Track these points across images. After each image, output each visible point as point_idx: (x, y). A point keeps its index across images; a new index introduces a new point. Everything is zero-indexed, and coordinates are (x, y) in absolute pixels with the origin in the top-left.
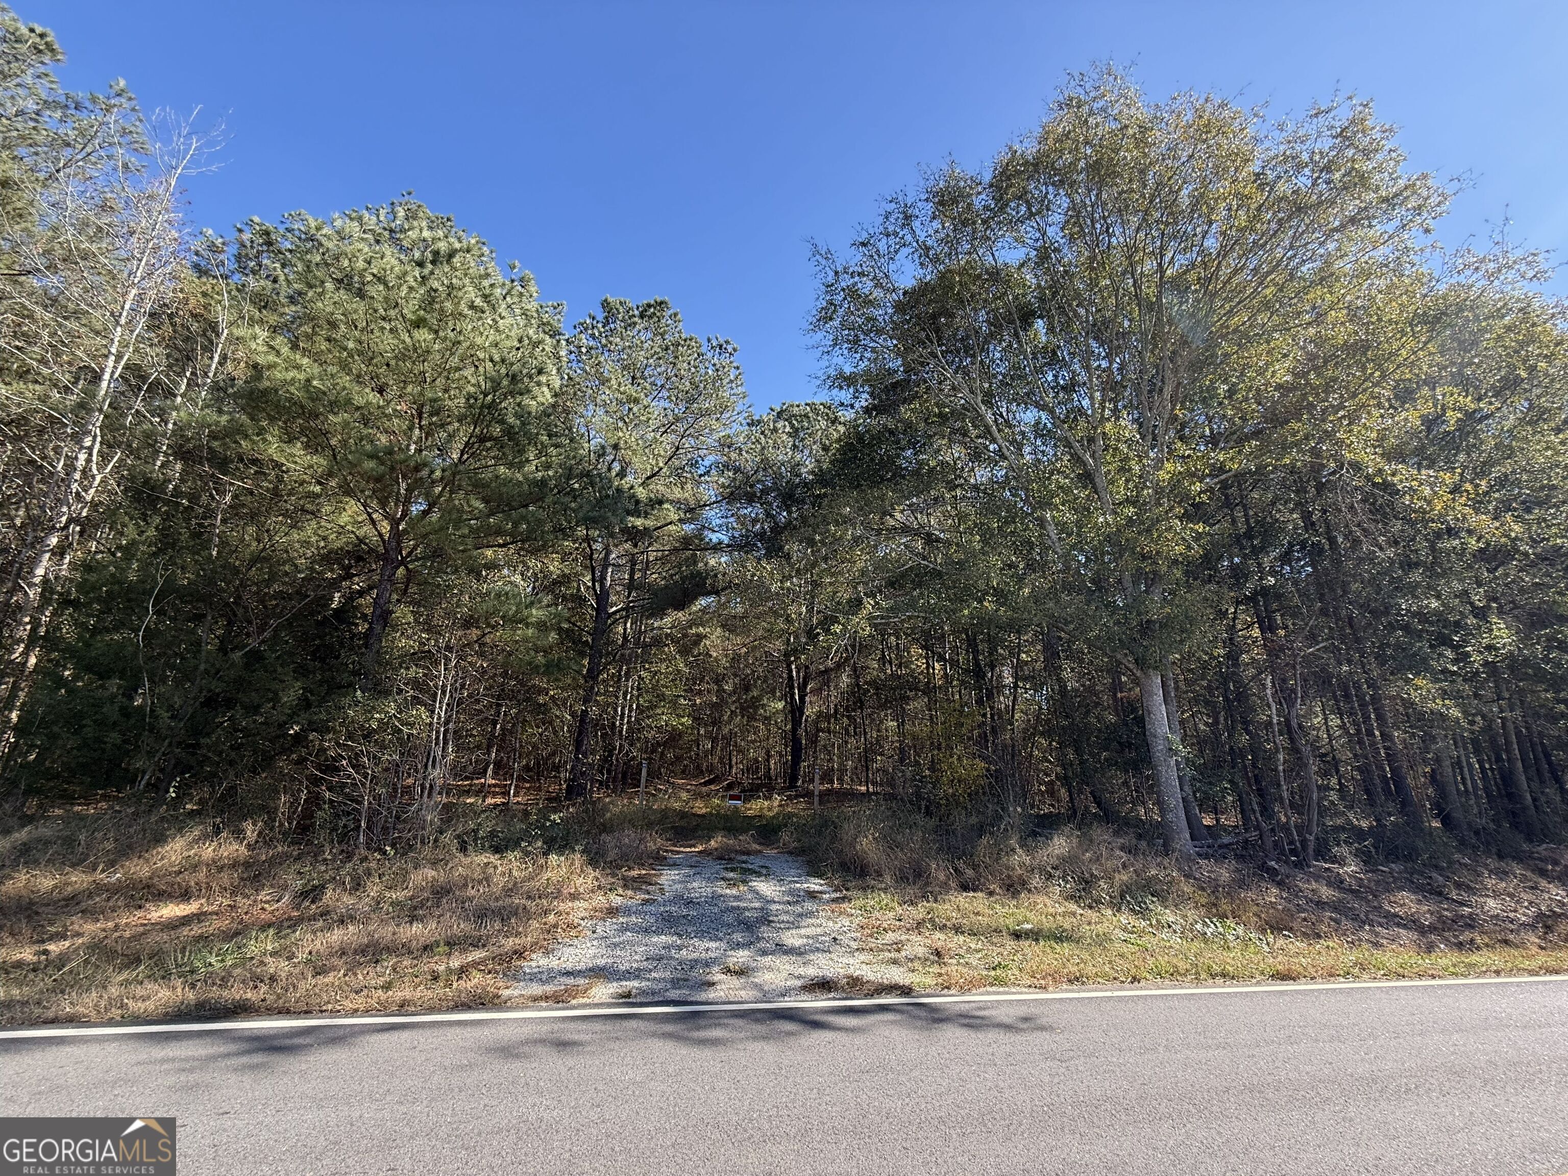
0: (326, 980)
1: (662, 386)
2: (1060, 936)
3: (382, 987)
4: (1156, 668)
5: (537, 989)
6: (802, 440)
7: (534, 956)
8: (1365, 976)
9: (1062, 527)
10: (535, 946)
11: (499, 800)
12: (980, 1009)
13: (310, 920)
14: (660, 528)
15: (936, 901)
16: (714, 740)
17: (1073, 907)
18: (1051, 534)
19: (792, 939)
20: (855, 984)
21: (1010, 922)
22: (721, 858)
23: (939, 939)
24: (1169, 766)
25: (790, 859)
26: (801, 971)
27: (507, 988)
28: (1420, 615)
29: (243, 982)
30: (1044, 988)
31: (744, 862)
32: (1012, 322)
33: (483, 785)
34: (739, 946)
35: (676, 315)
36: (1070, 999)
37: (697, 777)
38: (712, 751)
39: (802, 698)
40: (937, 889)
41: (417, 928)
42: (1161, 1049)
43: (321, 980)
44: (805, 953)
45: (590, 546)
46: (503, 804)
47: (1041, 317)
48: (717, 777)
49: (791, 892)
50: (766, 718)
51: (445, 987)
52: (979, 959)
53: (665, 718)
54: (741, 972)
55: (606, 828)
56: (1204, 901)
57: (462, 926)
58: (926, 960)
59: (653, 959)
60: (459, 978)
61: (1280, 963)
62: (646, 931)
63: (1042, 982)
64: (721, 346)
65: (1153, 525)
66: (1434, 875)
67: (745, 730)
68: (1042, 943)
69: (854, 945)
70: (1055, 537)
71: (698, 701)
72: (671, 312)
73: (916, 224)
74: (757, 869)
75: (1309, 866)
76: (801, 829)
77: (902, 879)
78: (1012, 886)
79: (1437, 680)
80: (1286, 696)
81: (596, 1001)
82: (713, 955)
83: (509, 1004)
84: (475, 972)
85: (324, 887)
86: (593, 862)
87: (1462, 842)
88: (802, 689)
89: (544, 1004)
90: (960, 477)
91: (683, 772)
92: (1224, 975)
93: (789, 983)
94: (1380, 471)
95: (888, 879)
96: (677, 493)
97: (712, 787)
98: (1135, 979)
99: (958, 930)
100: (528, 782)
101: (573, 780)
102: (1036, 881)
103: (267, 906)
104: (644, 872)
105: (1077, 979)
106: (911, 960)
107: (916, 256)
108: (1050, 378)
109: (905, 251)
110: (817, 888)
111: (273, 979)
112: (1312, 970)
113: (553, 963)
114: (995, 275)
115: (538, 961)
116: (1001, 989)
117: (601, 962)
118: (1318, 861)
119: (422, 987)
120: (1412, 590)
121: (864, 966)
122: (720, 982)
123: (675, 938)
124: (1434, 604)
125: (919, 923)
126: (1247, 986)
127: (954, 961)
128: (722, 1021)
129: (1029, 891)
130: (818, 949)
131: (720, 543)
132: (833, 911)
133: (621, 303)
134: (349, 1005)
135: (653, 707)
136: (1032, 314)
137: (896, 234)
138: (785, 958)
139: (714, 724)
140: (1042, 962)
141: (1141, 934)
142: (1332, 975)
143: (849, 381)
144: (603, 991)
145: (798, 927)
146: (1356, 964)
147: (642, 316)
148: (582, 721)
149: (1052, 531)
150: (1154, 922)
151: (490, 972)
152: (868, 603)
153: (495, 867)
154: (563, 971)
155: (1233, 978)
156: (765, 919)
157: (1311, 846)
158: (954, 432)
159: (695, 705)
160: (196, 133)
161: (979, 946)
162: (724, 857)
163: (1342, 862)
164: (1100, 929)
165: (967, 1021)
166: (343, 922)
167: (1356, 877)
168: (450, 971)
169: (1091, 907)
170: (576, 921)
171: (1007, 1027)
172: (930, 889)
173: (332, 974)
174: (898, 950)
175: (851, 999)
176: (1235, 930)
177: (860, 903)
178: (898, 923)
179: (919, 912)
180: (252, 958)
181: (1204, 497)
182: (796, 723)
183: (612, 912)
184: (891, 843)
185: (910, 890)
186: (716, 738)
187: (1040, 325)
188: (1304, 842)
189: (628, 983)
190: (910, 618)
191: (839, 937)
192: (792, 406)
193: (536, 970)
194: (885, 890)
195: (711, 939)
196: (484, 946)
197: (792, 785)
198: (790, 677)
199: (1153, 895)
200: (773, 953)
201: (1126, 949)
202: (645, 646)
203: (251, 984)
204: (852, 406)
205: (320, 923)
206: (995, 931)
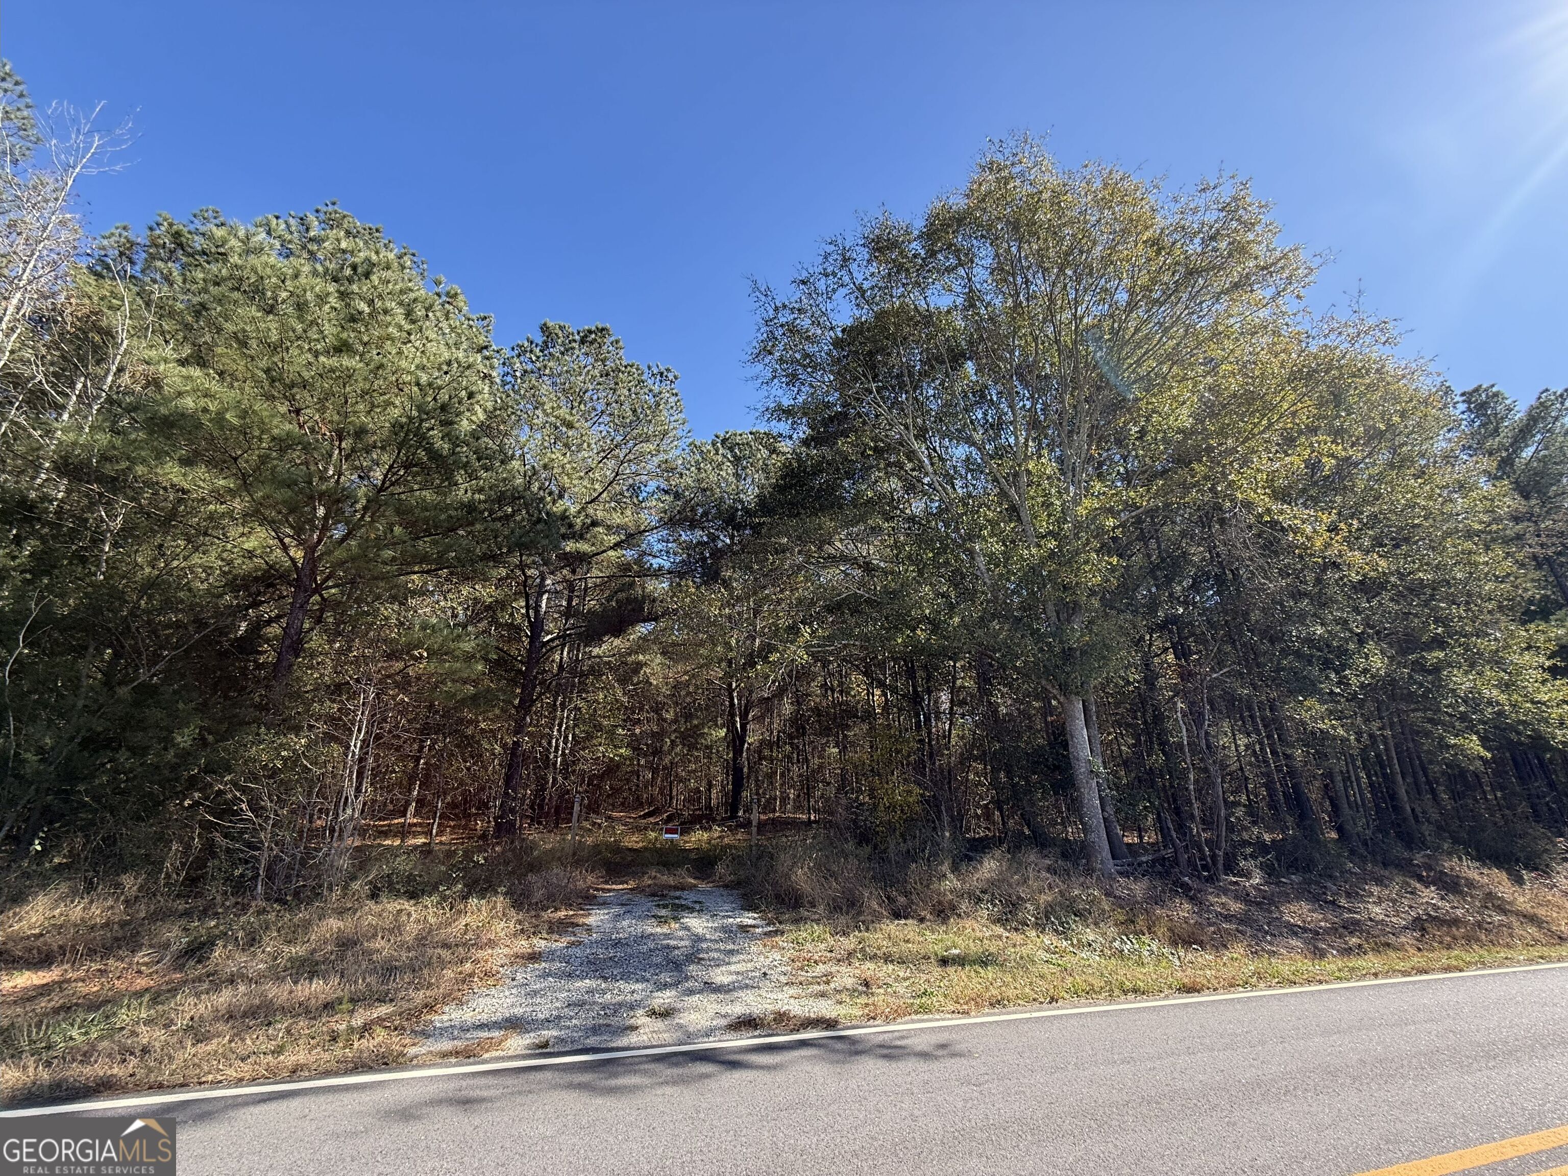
0: (208, 1048)
1: (602, 412)
2: (984, 961)
3: (273, 1052)
4: (1077, 694)
5: (446, 1045)
6: (744, 468)
7: (446, 1009)
8: (1262, 985)
9: (991, 557)
10: (446, 998)
11: (421, 840)
12: (903, 1038)
13: (194, 982)
14: (598, 554)
15: (867, 930)
16: (655, 771)
17: (999, 930)
18: (980, 565)
19: (721, 976)
20: (781, 1018)
21: (939, 949)
22: (653, 895)
23: (869, 968)
24: (1090, 788)
25: (725, 893)
26: (727, 1009)
27: (414, 1045)
28: (1309, 641)
29: (110, 1055)
30: (966, 1013)
31: (677, 898)
32: (943, 362)
33: (403, 825)
34: (666, 986)
35: (617, 342)
36: (991, 1023)
37: (636, 809)
38: (653, 781)
39: (743, 726)
40: (870, 918)
41: (317, 985)
42: (1070, 1067)
43: (202, 1048)
44: (734, 989)
45: (524, 574)
46: (425, 844)
47: (970, 359)
48: (657, 808)
49: (725, 929)
50: (707, 747)
51: (345, 1048)
52: (907, 987)
53: (603, 750)
54: (666, 1014)
55: (534, 867)
56: (1122, 918)
57: (368, 980)
58: (854, 991)
59: (575, 1005)
60: (361, 1037)
61: (1185, 977)
62: (570, 975)
63: (965, 1007)
64: (662, 374)
65: (1073, 557)
66: (1329, 884)
67: (685, 760)
68: (967, 968)
69: (783, 979)
70: (983, 568)
71: (638, 731)
72: (613, 339)
73: (854, 267)
74: (691, 905)
75: (1218, 880)
76: (738, 861)
77: (835, 908)
78: (943, 911)
79: (1325, 702)
80: (1195, 716)
81: (511, 1053)
82: (638, 997)
83: (415, 1062)
84: (378, 1030)
85: (213, 944)
86: (517, 905)
87: (1352, 852)
88: (744, 716)
89: (453, 1060)
90: (896, 508)
91: (623, 804)
92: (1135, 991)
93: (715, 1023)
94: (1269, 511)
95: (821, 909)
96: (617, 519)
97: (652, 820)
98: (1053, 1000)
99: (888, 959)
100: (453, 820)
101: (501, 817)
102: (964, 906)
103: (143, 968)
104: (571, 913)
105: (998, 1002)
106: (839, 992)
107: (852, 297)
108: (980, 416)
109: (842, 291)
110: (751, 922)
111: (145, 1050)
112: (1215, 982)
113: (467, 1015)
114: (928, 319)
115: (450, 1015)
116: (926, 1017)
117: (518, 1011)
118: (1228, 875)
119: (319, 1049)
120: (1302, 617)
121: (792, 1000)
122: (643, 1025)
123: (599, 982)
124: (1320, 631)
125: (850, 954)
126: (1156, 1000)
127: (882, 991)
128: (642, 1067)
129: (959, 916)
130: (747, 986)
131: (661, 568)
132: (765, 946)
133: (560, 327)
134: (231, 1072)
135: (589, 737)
136: (963, 355)
137: (834, 274)
138: (713, 997)
139: (654, 754)
140: (966, 987)
141: (1062, 953)
142: (1232, 985)
143: (788, 412)
144: (517, 1043)
145: (729, 963)
146: (1254, 974)
147: (583, 341)
148: (513, 755)
149: (981, 561)
150: (1075, 942)
151: (396, 1029)
152: (806, 631)
153: (409, 915)
154: (478, 1023)
155: (1143, 993)
156: (693, 957)
157: (1221, 861)
158: (889, 465)
159: (634, 734)
160: (98, 131)
161: (908, 974)
162: (659, 895)
163: (1248, 875)
164: (1025, 951)
165: (885, 1051)
166: (232, 982)
167: (1260, 890)
168: (351, 1030)
169: (1016, 930)
170: (495, 968)
171: (924, 1055)
172: (862, 918)
173: (215, 1041)
174: (828, 983)
175: (778, 1035)
176: (1150, 945)
177: (792, 936)
178: (829, 955)
179: (849, 943)
180: (122, 1029)
181: (1118, 532)
182: (738, 752)
183: (534, 957)
184: (825, 871)
185: (843, 920)
186: (658, 768)
187: (970, 366)
188: (1214, 857)
189: (546, 1032)
190: (845, 646)
191: (769, 972)
192: (735, 435)
193: (447, 1024)
194: (818, 921)
195: (637, 981)
196: (391, 1000)
197: (734, 816)
198: (732, 704)
199: (1076, 915)
200: (700, 992)
201: (1046, 969)
202: (582, 674)
203: (119, 1057)
204: (790, 437)
205: (206, 986)
206: (924, 958)
